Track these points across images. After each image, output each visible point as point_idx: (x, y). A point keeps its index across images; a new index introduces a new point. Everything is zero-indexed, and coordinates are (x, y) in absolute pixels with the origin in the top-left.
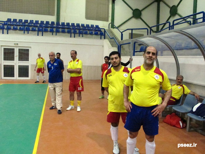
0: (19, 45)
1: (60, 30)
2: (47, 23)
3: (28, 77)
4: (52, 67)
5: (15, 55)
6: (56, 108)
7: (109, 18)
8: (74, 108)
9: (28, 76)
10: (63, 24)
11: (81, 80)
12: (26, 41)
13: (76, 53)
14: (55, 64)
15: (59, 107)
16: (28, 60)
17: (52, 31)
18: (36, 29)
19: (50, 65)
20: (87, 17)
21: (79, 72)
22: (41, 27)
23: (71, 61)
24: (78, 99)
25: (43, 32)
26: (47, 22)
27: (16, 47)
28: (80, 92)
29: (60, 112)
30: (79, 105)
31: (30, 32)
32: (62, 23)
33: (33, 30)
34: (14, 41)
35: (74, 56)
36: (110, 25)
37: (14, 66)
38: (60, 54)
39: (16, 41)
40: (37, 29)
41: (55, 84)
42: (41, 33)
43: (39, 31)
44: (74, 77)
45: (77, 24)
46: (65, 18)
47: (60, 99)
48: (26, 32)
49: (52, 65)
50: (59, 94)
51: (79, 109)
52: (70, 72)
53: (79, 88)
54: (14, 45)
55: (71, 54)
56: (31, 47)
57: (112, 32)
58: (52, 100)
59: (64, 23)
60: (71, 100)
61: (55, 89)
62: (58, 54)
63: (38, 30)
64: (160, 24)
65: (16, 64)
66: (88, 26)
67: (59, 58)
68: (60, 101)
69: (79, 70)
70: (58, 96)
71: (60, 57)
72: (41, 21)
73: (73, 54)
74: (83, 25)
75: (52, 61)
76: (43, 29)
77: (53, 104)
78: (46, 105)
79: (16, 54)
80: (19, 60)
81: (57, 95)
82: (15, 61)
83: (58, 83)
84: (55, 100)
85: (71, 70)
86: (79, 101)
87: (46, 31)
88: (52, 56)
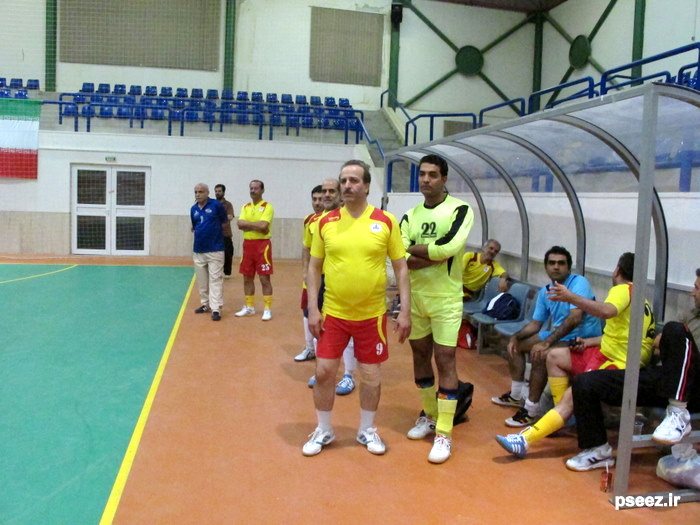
0: (119, 162)
1: (234, 116)
2: (197, 93)
3: (143, 249)
4: (202, 218)
5: (108, 189)
6: (209, 310)
7: (383, 75)
8: (253, 312)
9: (140, 246)
10: (243, 96)
11: (268, 247)
12: (139, 151)
13: (262, 186)
14: (209, 211)
15: (214, 307)
16: (143, 204)
17: (209, 120)
18: (163, 113)
19: (197, 213)
20: (316, 75)
21: (265, 231)
22: (179, 108)
23: (249, 204)
24: (265, 293)
25: (182, 123)
26: (195, 91)
27: (111, 166)
28: (267, 275)
29: (217, 317)
30: (267, 307)
31: (147, 123)
32: (239, 93)
33: (157, 118)
34: (105, 149)
35: (257, 193)
36: (386, 96)
37: (104, 217)
38: (224, 188)
39: (110, 150)
40: (166, 113)
41: (207, 255)
42: (179, 124)
43: (173, 118)
44: (252, 241)
45: (283, 96)
46: (248, 79)
47: (218, 288)
48: (136, 124)
49: (202, 212)
50: (216, 277)
51: (267, 315)
52: (245, 227)
53: (263, 266)
54: (105, 162)
55: (252, 189)
56: (150, 167)
57: (387, 120)
58: (202, 291)
59: (246, 94)
60: (246, 294)
61: (207, 267)
62: (220, 189)
63: (170, 117)
64: (543, 89)
65: (109, 213)
66: (316, 101)
67: (220, 197)
68: (218, 294)
69: (263, 226)
70: (215, 281)
71: (223, 195)
72: (179, 90)
73: (256, 188)
74: (301, 100)
75: (202, 203)
76: (183, 114)
77: (203, 301)
78: (187, 306)
79: (111, 185)
80: (118, 204)
81: (211, 279)
82: (107, 206)
83: (213, 254)
84: (207, 292)
85: (246, 223)
86: (267, 297)
87: (193, 119)
88: (200, 192)
